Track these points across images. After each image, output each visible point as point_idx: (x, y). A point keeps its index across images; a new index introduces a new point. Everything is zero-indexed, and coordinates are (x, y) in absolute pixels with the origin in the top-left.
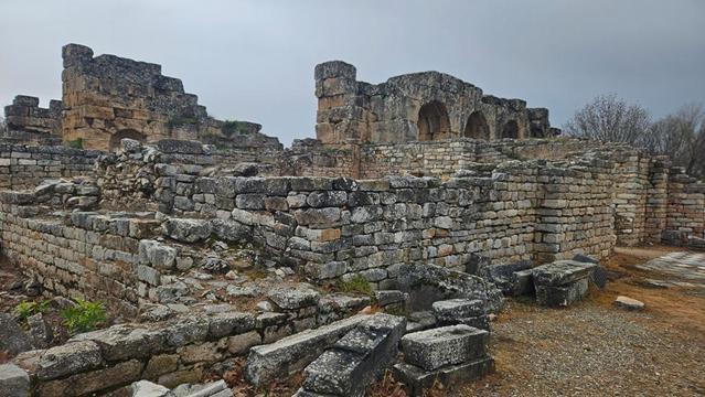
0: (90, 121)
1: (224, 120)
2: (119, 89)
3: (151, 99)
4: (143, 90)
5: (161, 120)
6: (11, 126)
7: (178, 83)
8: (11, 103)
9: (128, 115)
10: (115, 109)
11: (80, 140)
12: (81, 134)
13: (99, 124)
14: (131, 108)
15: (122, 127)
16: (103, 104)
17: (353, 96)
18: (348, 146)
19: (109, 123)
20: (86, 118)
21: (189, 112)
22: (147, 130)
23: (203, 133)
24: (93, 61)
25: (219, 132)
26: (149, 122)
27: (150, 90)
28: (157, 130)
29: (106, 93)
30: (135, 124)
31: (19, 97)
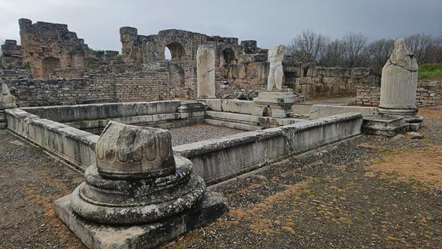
0: (32, 54)
1: (97, 50)
2: (43, 39)
3: (60, 42)
4: (56, 39)
5: (66, 52)
6: (5, 55)
7: (74, 34)
8: (4, 44)
9: (50, 50)
10: (43, 48)
11: (28, 62)
12: (28, 60)
13: (36, 55)
14: (50, 47)
15: (47, 56)
16: (37, 46)
17: (133, 42)
18: (132, 64)
19: (41, 54)
20: (30, 53)
21: (79, 47)
22: (59, 57)
23: (86, 57)
24: (32, 26)
25: (94, 56)
26: (60, 53)
27: (60, 39)
28: (64, 56)
29: (38, 41)
30: (54, 54)
31: (7, 40)
